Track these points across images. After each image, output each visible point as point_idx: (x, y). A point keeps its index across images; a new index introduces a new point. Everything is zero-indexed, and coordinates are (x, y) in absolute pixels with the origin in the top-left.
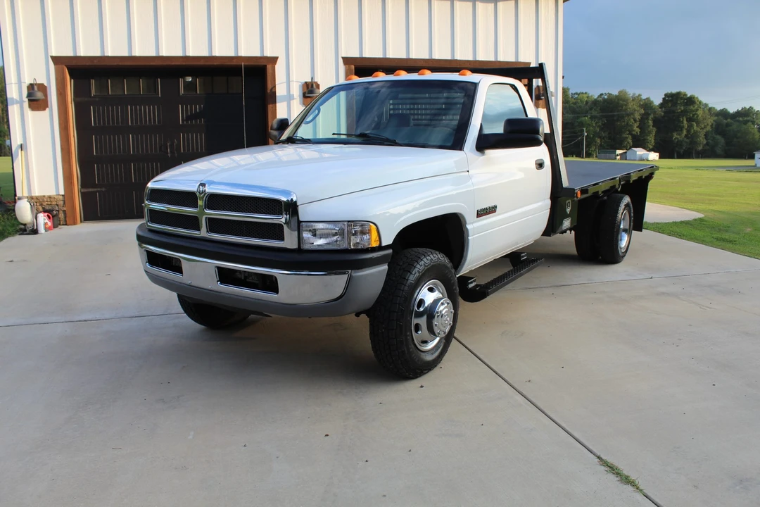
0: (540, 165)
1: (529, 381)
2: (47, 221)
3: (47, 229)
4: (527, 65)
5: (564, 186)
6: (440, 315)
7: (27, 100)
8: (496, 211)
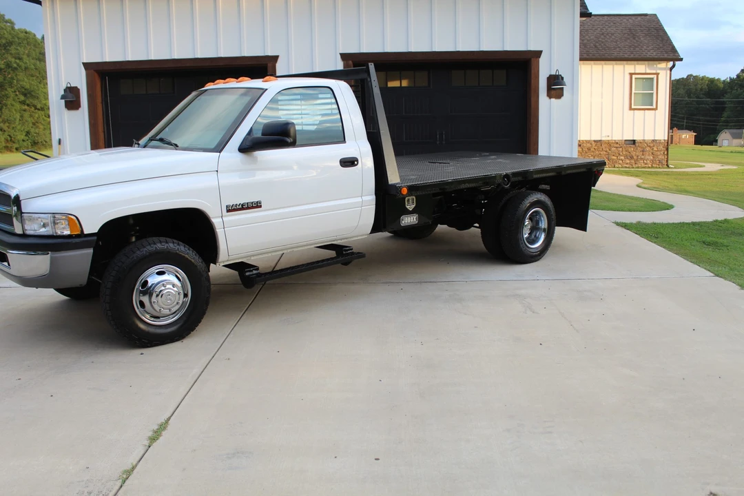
0: (349, 163)
4: (538, 54)
5: (390, 183)
6: (159, 294)
7: (63, 101)
8: (261, 207)
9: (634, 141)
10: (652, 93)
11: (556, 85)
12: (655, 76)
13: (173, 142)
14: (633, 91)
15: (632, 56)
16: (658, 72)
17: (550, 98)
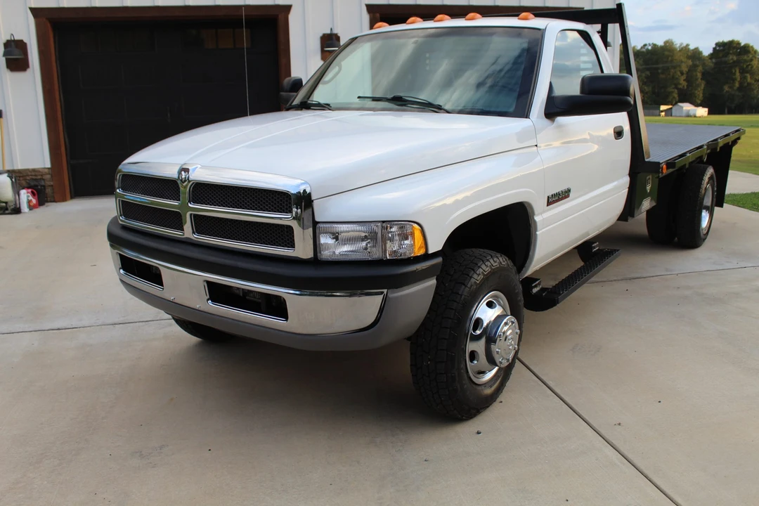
0: (619, 134)
1: (619, 424)
2: (31, 198)
3: (31, 207)
5: (646, 159)
6: (503, 339)
7: (4, 59)
8: (569, 196)
13: (432, 102)
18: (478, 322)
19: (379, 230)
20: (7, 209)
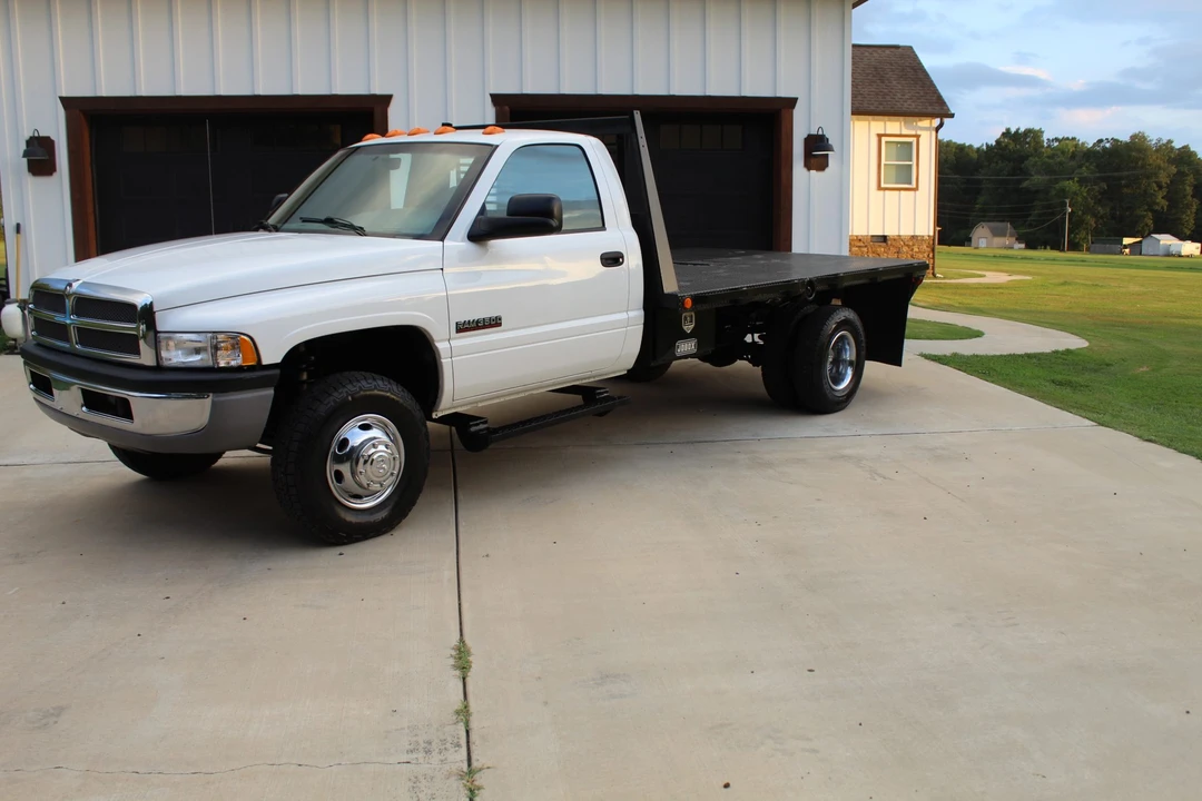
0: (614, 261)
1: (487, 555)
4: (792, 102)
5: (666, 291)
6: (369, 460)
7: (25, 160)
8: (500, 325)
9: (884, 238)
10: (910, 166)
11: (818, 152)
12: (915, 139)
13: (356, 224)
14: (883, 162)
15: (881, 108)
16: (919, 133)
17: (809, 169)
18: (345, 442)
19: (217, 340)
20: (16, 348)
